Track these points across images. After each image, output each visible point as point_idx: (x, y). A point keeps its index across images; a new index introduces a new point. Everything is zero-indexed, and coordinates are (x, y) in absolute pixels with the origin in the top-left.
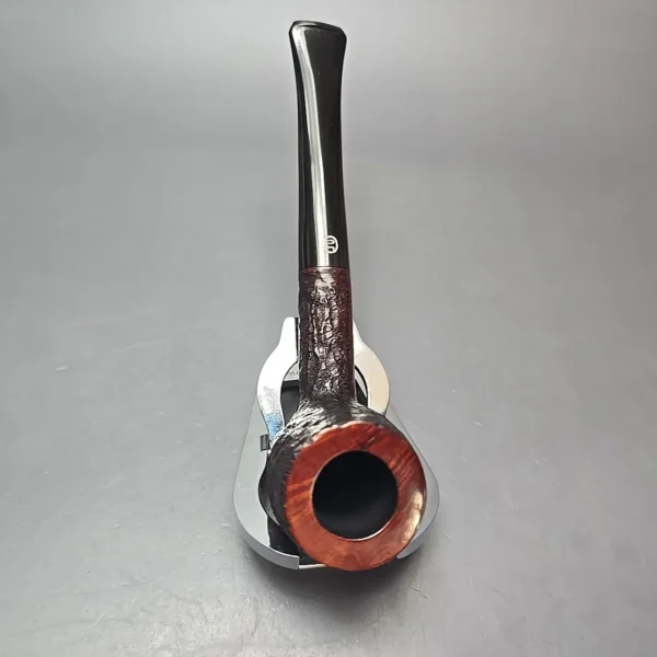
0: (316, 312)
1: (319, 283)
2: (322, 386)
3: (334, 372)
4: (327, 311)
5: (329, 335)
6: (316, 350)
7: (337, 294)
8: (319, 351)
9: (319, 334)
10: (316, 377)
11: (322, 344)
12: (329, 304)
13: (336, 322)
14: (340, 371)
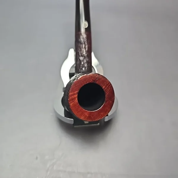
0: (80, 46)
1: (81, 37)
2: (82, 69)
3: (86, 65)
4: (84, 46)
5: (84, 53)
6: (80, 58)
7: (87, 40)
8: (81, 58)
9: (81, 53)
10: (80, 66)
11: (82, 56)
12: (85, 43)
13: (87, 49)
14: (88, 65)
